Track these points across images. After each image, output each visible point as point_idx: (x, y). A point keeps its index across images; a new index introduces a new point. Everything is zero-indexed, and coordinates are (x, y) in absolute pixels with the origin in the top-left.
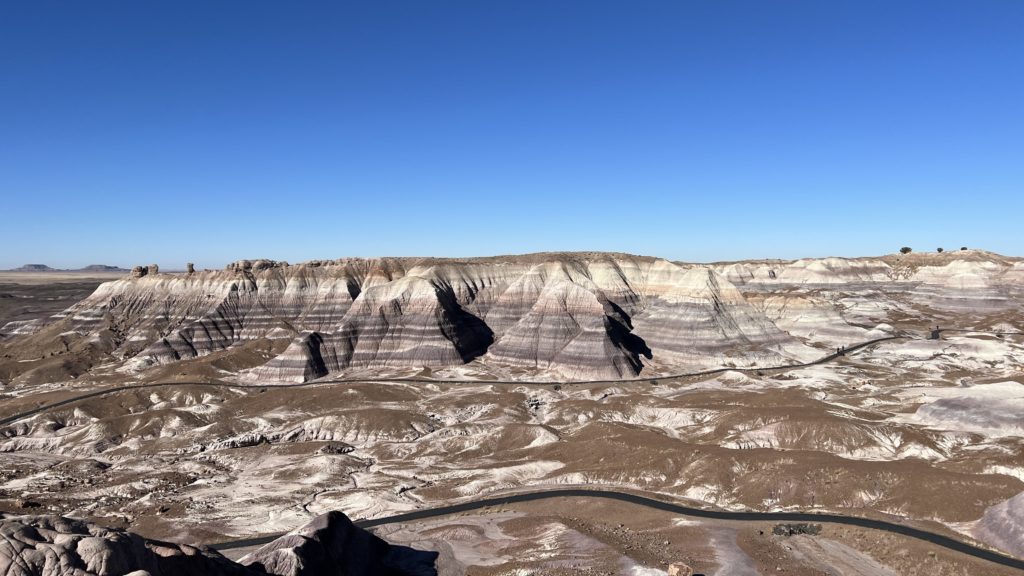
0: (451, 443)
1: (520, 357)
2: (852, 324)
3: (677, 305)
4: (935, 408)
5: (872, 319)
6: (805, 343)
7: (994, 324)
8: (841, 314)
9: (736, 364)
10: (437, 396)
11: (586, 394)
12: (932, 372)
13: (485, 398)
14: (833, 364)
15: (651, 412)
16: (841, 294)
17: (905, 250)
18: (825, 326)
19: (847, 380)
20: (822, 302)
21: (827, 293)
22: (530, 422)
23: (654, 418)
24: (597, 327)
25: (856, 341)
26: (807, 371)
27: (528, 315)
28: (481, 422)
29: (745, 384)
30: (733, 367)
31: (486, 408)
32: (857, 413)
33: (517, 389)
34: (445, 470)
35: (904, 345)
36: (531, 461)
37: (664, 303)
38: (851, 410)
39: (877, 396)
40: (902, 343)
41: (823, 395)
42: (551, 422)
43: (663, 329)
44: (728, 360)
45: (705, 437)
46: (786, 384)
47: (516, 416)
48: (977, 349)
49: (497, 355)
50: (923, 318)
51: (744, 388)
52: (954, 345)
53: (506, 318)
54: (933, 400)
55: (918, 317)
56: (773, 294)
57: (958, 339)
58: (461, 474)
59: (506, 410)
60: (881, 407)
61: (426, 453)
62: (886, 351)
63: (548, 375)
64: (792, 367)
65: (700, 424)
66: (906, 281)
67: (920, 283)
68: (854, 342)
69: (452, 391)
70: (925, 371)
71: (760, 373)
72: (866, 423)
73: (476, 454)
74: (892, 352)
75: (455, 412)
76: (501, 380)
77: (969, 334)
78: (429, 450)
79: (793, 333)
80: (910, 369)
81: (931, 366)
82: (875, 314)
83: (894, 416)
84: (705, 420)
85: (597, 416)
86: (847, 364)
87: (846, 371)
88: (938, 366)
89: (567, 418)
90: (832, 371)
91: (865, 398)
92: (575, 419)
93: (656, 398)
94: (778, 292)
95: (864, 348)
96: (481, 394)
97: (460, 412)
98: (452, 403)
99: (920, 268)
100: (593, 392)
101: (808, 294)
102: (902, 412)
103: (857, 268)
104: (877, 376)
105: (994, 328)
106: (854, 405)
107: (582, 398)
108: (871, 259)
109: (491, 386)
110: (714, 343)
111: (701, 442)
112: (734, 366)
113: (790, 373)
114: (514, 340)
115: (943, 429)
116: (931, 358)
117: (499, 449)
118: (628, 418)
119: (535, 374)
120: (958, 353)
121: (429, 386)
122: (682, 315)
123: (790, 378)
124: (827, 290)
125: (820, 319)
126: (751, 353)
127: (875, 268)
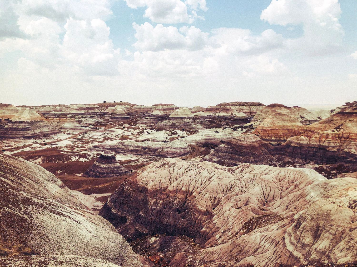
2: (82, 126)
3: (15, 122)
4: (92, 148)
5: (89, 124)
6: (65, 133)
8: (80, 123)
14: (71, 139)
16: (82, 116)
17: (105, 102)
18: (73, 127)
19: (73, 143)
20: (72, 119)
26: (62, 142)
35: (95, 132)
37: (11, 121)
38: (69, 152)
39: (80, 147)
41: (64, 148)
43: (10, 131)
44: (35, 140)
46: (53, 146)
50: (106, 123)
52: (109, 131)
55: (104, 123)
57: (112, 129)
60: (80, 150)
62: (89, 134)
64: (57, 141)
66: (104, 112)
67: (108, 113)
68: (81, 132)
71: (46, 144)
77: (116, 127)
79: (61, 130)
80: (94, 139)
83: (82, 152)
87: (74, 141)
90: (70, 141)
91: (76, 148)
95: (82, 134)
99: (108, 107)
103: (89, 108)
105: (123, 125)
106: (72, 150)
108: (94, 105)
110: (30, 135)
112: (37, 142)
113: (56, 143)
116: (101, 135)
120: (109, 133)
122: (18, 126)
124: (77, 115)
125: (71, 125)
126: (44, 137)
127: (94, 107)
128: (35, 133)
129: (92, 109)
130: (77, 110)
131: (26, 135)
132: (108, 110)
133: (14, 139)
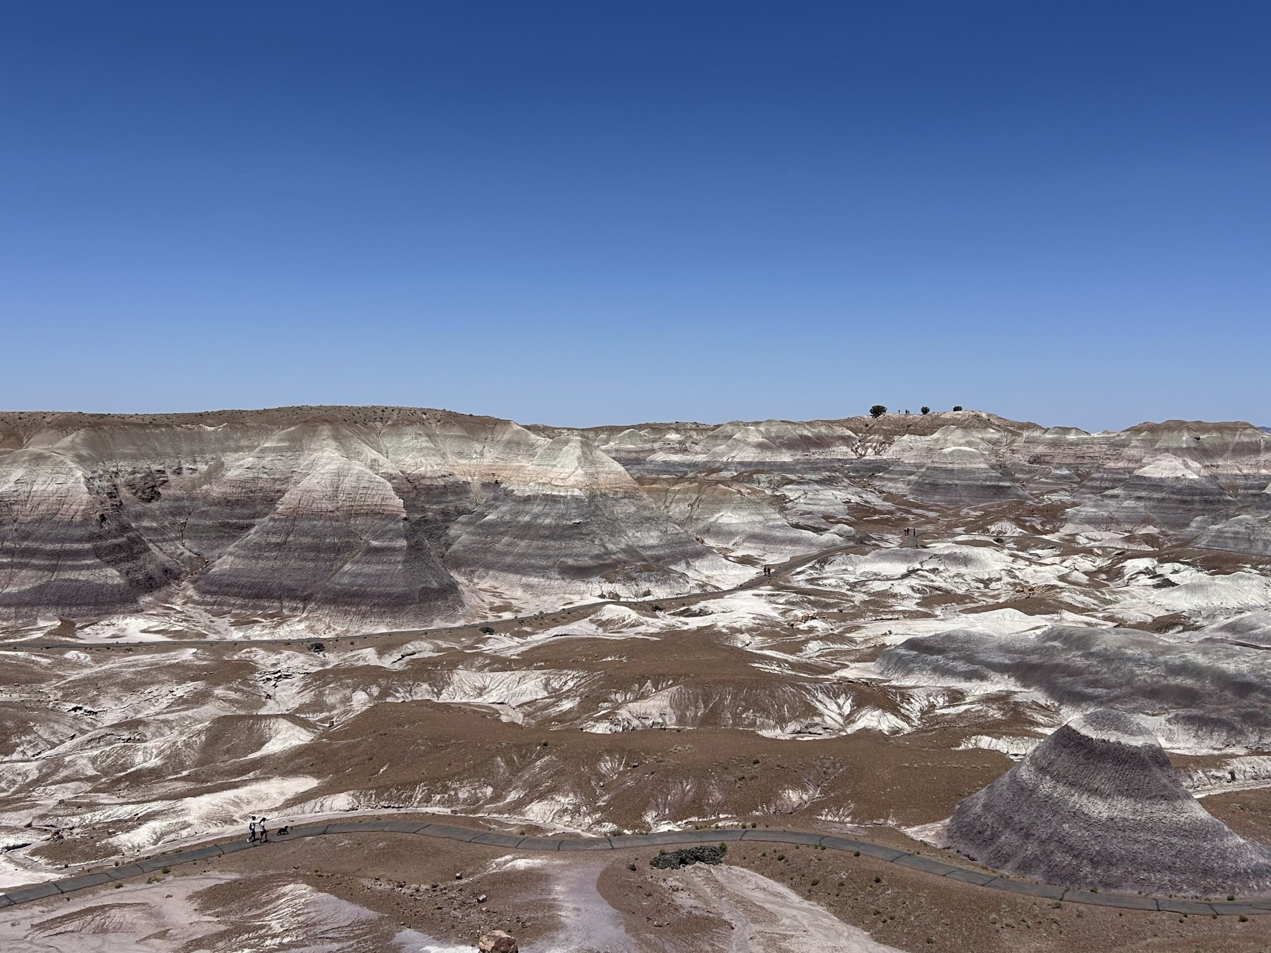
0: (108, 756)
1: (248, 596)
2: (797, 526)
3: (528, 500)
4: (903, 651)
5: (827, 517)
6: (726, 558)
7: (991, 523)
8: (782, 510)
9: (620, 593)
10: (86, 672)
11: (369, 656)
12: (903, 597)
13: (181, 673)
14: (765, 590)
15: (477, 679)
16: (783, 478)
17: (877, 411)
18: (757, 530)
19: (783, 614)
20: (754, 492)
21: (762, 477)
22: (263, 712)
23: (481, 691)
24: (391, 539)
25: (800, 551)
26: (727, 602)
27: (267, 518)
28: (170, 717)
29: (633, 626)
30: (615, 599)
31: (181, 691)
32: (793, 666)
33: (242, 654)
34: (92, 806)
35: (868, 557)
36: (256, 780)
37: (508, 494)
38: (786, 661)
39: (826, 638)
40: (867, 553)
41: (746, 637)
42: (301, 708)
43: (506, 539)
44: (607, 588)
45: (562, 718)
46: (694, 623)
47: (237, 701)
48: (966, 561)
49: (208, 592)
50: (898, 514)
51: (630, 633)
52: (936, 556)
53: (224, 525)
54: (901, 640)
55: (891, 513)
56: (681, 479)
57: (940, 547)
58: (124, 812)
59: (219, 691)
60: (830, 654)
61: (56, 778)
62: (844, 567)
63: (302, 626)
64: (706, 596)
65: (558, 696)
66: (878, 457)
67: (896, 462)
68: (798, 554)
69: (114, 664)
70: (894, 596)
71: (655, 608)
72: (805, 679)
73: (155, 774)
74: (850, 568)
75: (119, 699)
76: (212, 637)
77: (959, 539)
78: (64, 773)
79: (710, 542)
80: (874, 594)
81: (902, 588)
82: (831, 510)
83: (847, 666)
84: (566, 688)
85: (385, 693)
86: (787, 588)
87: (782, 600)
88: (912, 588)
89: (330, 700)
90: (763, 600)
91: (806, 641)
92: (347, 700)
93: (487, 656)
94: (690, 475)
95: (810, 565)
96: (171, 666)
97: (131, 700)
98: (114, 684)
99: (896, 438)
100: (381, 653)
101: (734, 479)
102: (858, 661)
103: (808, 438)
104: (827, 606)
105: (993, 528)
106: (792, 653)
107: (361, 663)
108: (829, 423)
109: (194, 650)
110: (587, 562)
111: (555, 727)
112: (617, 596)
113: (702, 604)
114: (240, 564)
115: (913, 684)
116: (904, 576)
117: (200, 763)
118: (439, 694)
119: (280, 624)
120: (941, 568)
121: (71, 655)
122: (537, 516)
123: (702, 613)
124: (762, 472)
125: (749, 519)
126: (645, 575)
127: (833, 437)
128: (608, 553)
129: (820, 442)
130: (761, 446)
131: (570, 562)
132: (894, 448)
133: (525, 575)
